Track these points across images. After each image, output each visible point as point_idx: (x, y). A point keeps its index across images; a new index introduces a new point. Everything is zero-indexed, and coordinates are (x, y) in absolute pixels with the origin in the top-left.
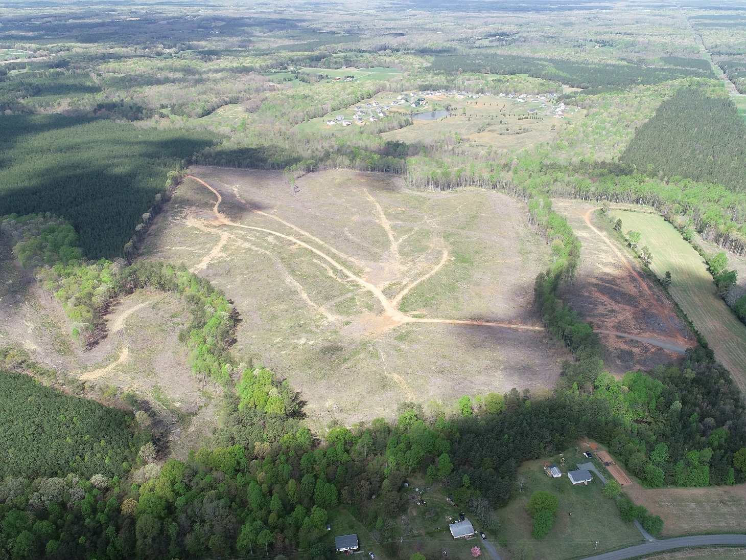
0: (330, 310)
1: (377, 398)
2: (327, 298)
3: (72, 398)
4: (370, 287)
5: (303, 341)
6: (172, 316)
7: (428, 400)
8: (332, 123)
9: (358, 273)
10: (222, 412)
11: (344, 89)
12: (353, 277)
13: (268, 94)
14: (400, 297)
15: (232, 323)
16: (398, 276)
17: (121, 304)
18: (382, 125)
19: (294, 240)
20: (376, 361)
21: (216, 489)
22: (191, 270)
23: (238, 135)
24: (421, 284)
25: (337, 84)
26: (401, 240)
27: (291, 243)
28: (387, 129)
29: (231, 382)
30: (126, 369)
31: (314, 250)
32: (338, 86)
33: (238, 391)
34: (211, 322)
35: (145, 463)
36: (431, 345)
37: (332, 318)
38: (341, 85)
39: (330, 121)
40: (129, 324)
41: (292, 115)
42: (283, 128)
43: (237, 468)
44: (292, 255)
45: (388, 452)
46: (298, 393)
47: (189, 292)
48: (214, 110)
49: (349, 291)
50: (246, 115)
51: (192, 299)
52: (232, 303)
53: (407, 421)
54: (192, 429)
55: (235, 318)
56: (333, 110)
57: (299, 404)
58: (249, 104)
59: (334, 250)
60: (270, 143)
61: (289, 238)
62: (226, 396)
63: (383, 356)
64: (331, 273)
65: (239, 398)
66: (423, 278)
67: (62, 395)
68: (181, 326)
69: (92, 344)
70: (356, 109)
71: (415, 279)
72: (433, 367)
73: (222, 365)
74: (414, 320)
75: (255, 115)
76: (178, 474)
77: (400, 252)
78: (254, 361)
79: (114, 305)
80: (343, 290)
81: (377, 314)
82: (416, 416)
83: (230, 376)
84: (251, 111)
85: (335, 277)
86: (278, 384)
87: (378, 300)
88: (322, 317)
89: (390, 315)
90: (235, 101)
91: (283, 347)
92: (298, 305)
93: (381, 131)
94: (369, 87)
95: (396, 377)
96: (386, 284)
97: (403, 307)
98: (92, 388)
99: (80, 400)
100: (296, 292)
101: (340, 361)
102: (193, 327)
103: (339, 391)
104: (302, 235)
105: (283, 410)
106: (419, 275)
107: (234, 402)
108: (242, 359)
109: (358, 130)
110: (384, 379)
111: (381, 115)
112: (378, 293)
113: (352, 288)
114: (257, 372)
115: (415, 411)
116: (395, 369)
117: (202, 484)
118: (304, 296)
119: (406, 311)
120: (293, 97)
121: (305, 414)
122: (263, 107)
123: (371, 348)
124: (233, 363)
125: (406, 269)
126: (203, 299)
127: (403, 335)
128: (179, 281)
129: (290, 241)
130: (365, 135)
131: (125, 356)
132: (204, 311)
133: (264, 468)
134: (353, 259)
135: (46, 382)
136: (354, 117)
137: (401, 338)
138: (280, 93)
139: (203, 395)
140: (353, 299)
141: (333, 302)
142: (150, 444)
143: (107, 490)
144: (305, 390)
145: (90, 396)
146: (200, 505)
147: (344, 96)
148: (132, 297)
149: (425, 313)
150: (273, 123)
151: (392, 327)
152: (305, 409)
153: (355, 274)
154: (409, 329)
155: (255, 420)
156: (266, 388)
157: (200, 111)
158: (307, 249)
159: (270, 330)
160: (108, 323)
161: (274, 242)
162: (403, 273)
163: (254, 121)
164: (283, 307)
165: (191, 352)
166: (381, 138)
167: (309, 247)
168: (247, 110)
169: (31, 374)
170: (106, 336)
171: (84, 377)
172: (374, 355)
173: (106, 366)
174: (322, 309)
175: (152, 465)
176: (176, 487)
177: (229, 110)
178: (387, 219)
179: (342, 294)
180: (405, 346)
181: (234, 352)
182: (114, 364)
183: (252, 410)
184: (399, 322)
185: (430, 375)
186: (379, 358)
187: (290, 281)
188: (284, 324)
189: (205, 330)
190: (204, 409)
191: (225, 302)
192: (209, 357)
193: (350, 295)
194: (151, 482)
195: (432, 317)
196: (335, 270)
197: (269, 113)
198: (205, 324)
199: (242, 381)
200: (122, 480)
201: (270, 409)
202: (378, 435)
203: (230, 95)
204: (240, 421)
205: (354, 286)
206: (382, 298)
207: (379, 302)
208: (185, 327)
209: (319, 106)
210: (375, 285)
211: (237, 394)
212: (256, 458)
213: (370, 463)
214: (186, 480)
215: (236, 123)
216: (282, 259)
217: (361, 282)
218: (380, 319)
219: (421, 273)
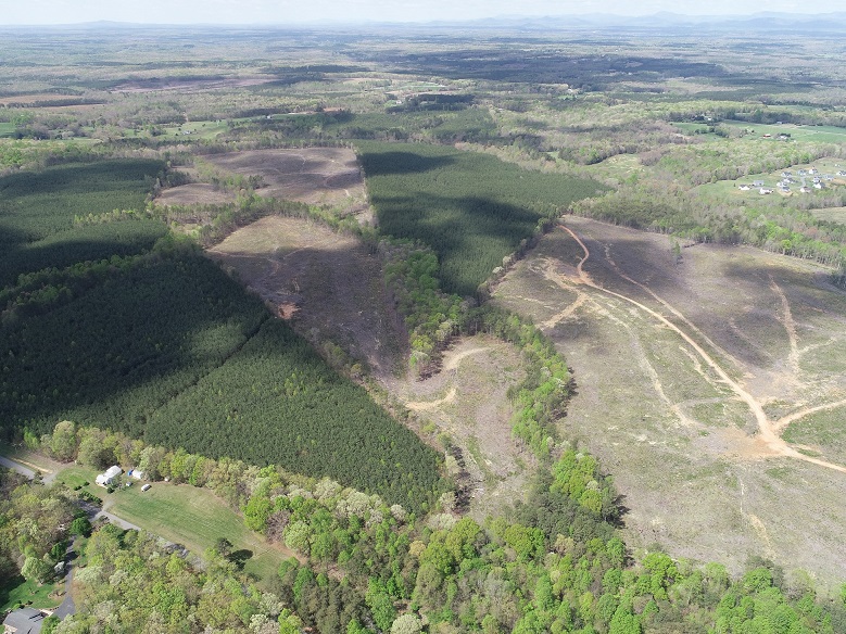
0: (686, 411)
1: (721, 537)
2: (686, 396)
3: (395, 422)
4: (746, 397)
5: (642, 438)
6: (506, 369)
7: (795, 566)
8: (746, 188)
9: (734, 376)
10: (531, 487)
11: (773, 149)
12: (726, 379)
13: (672, 146)
14: (786, 421)
15: (566, 394)
16: (791, 394)
17: (461, 343)
18: (815, 199)
19: (662, 319)
20: (732, 492)
21: (504, 567)
22: (537, 326)
23: (625, 189)
24: (823, 412)
25: (764, 142)
26: (806, 349)
27: (656, 321)
28: (822, 205)
29: (548, 458)
30: (449, 409)
31: (682, 334)
32: (765, 145)
33: (553, 470)
34: (545, 387)
35: (442, 511)
36: (818, 496)
37: (686, 421)
38: (770, 144)
39: (743, 186)
40: (463, 366)
41: (696, 173)
42: (681, 186)
43: (532, 554)
44: (655, 336)
45: (719, 610)
46: (622, 496)
47: (529, 348)
48: (605, 158)
49: (717, 395)
50: (640, 168)
51: (531, 357)
52: (572, 372)
53: (756, 582)
54: (496, 493)
55: (571, 389)
56: (752, 172)
57: (620, 508)
58: (646, 156)
59: (709, 341)
60: (661, 203)
61: (655, 315)
62: (539, 471)
63: (743, 489)
64: (698, 368)
65: (553, 478)
66: (828, 406)
67: (387, 416)
68: (512, 382)
69: (425, 376)
70: (783, 175)
71: (816, 405)
72: (813, 526)
73: (544, 437)
74: (800, 456)
75: (650, 169)
76: (471, 534)
77: (801, 365)
78: (580, 443)
79: (454, 343)
80: (709, 392)
81: (748, 434)
82: (772, 580)
83: (550, 451)
84: (646, 164)
85: (702, 374)
86: (600, 477)
87: (755, 417)
88: (674, 416)
89: (766, 440)
90: (631, 151)
91: (616, 438)
92: (648, 395)
93: (812, 207)
94: (810, 149)
95: (755, 520)
96: (771, 399)
97: (788, 435)
98: (414, 418)
99: (401, 426)
100: (648, 379)
101: (683, 475)
102: (523, 386)
103: (673, 512)
104: (673, 315)
105: (599, 509)
106: (823, 400)
107: (547, 480)
108: (567, 437)
109: (779, 201)
110: (737, 517)
111: (819, 186)
112: (756, 408)
113: (721, 392)
114: (580, 456)
115: (771, 574)
116: (755, 511)
117: (491, 556)
118: (658, 386)
119: (791, 442)
120: (702, 152)
121: (623, 524)
122: (662, 160)
123: (728, 473)
124: (556, 437)
125: (804, 387)
126: (542, 359)
127: (779, 471)
128: (522, 335)
129: (656, 318)
130: (788, 208)
131: (451, 396)
132: (539, 373)
133: (561, 566)
134: (732, 358)
135: (378, 400)
136: (778, 184)
137: (775, 473)
138: (687, 146)
139: (517, 462)
140: (719, 406)
141: (693, 403)
142: (452, 493)
143: (403, 523)
144: (631, 495)
145: (410, 426)
146: (483, 576)
147: (770, 158)
148: (472, 338)
149: (818, 451)
150: (669, 181)
151: (765, 456)
152: (624, 518)
153: (730, 376)
154: (790, 466)
155: (564, 509)
156: (586, 478)
157: (590, 158)
158: (674, 332)
159: (607, 414)
160: (444, 359)
161: (637, 315)
162: (799, 392)
163: (648, 175)
164: (629, 391)
165: (515, 412)
166: (810, 215)
167: (679, 331)
168: (642, 162)
169: (368, 389)
170: (438, 372)
171: (410, 406)
172: (731, 483)
173: (431, 401)
174: (676, 408)
175: (449, 515)
176: (466, 547)
177: (622, 160)
178: (793, 318)
179: (706, 397)
180: (778, 486)
181: (561, 426)
182: (440, 402)
183: (564, 496)
184: (777, 453)
185: (806, 535)
186: (737, 489)
187: (645, 364)
188: (625, 412)
189: (536, 393)
190: (513, 477)
191: (565, 369)
192: (532, 423)
193: (717, 400)
194: (443, 532)
195: (828, 460)
196: (704, 365)
197: (668, 168)
198: (537, 386)
199: (560, 461)
200: (418, 519)
201: (584, 503)
202: (711, 583)
203: (627, 144)
204: (547, 504)
205: (725, 390)
206: (761, 417)
207: (754, 419)
208: (516, 384)
209: (734, 166)
210: (755, 397)
211: (552, 474)
212: (555, 551)
213: (691, 615)
214: (477, 545)
215: (626, 175)
216: (642, 337)
217: (736, 388)
218: (751, 441)
219: (826, 398)
